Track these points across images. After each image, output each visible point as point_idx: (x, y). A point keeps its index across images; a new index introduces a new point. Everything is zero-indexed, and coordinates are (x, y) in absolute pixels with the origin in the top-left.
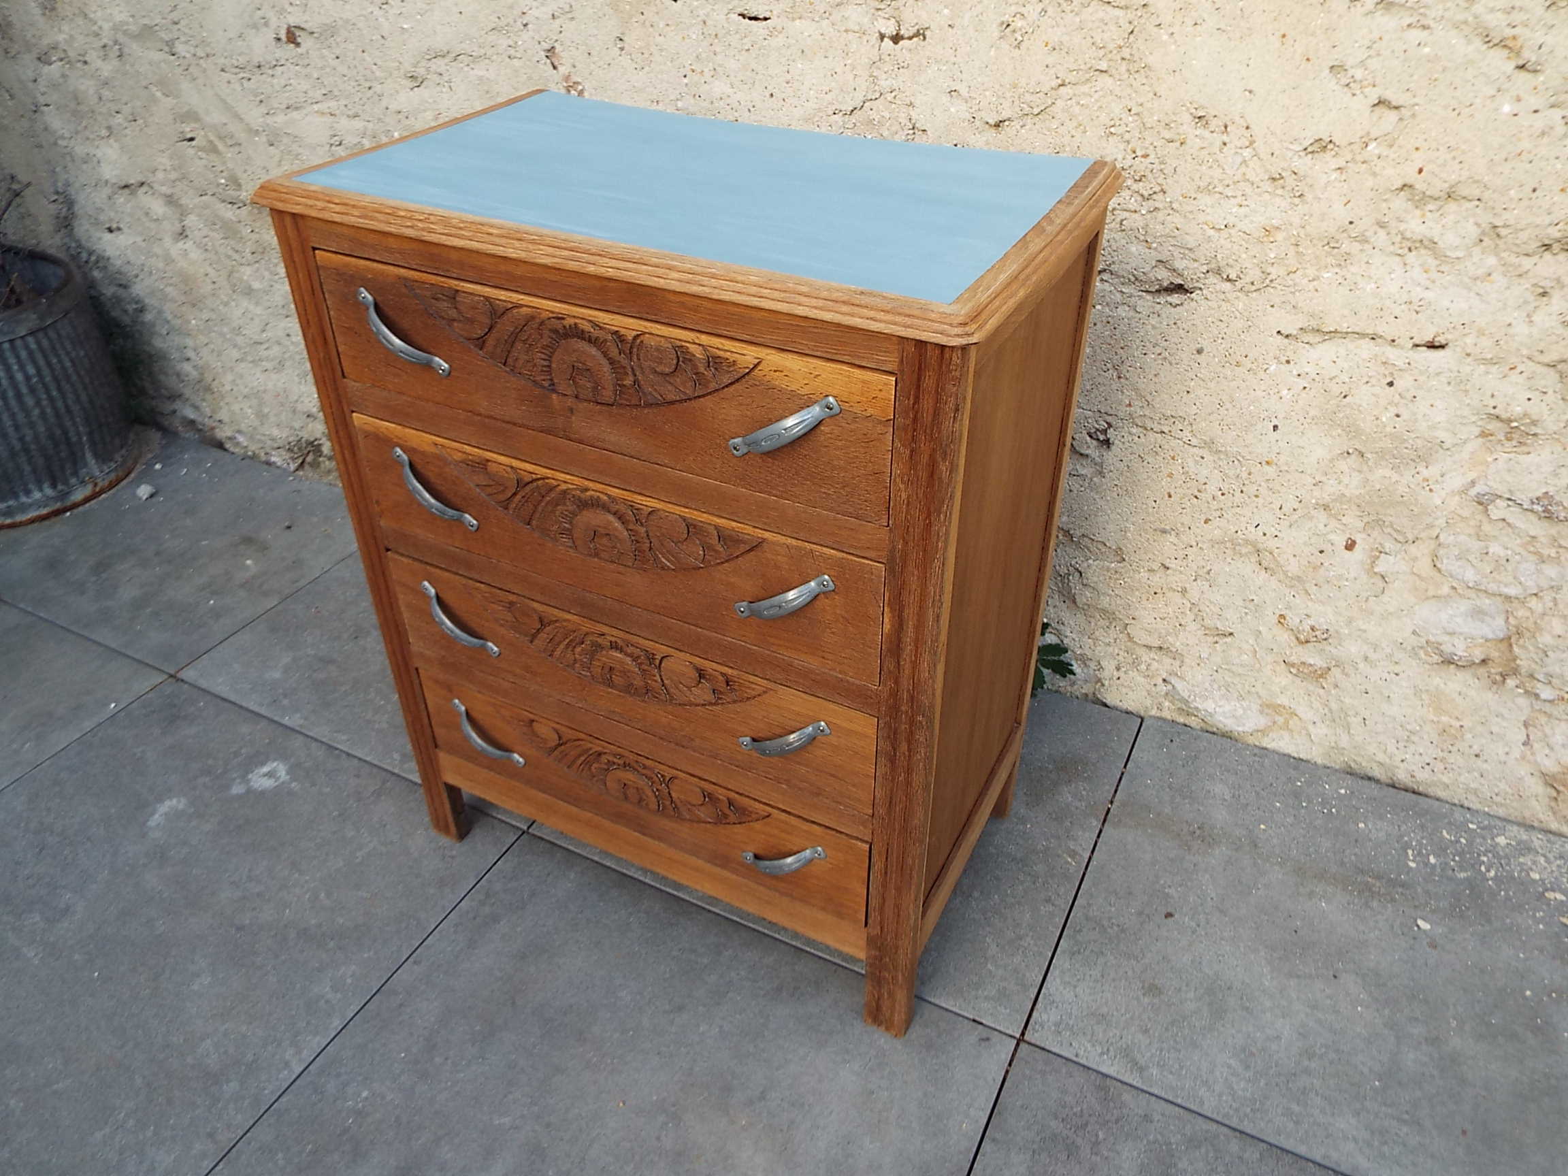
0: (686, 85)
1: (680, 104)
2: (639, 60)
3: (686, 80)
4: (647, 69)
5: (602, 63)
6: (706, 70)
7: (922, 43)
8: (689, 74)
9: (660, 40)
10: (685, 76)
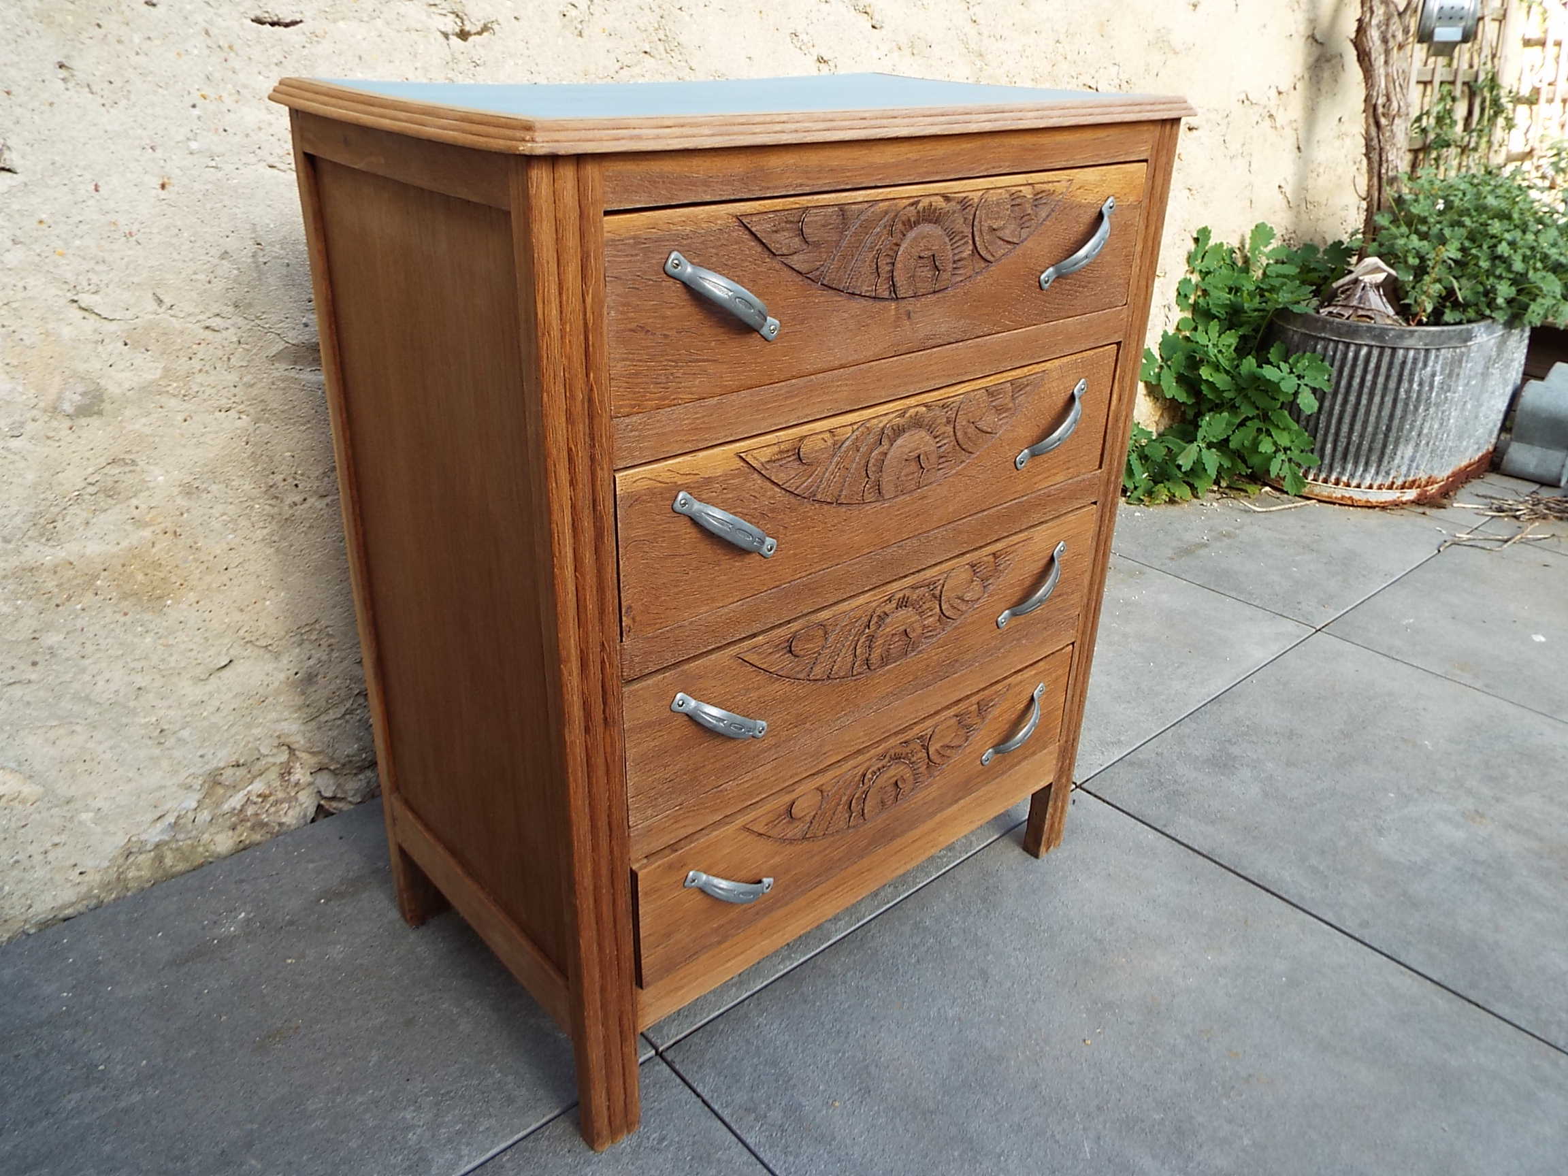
0: (199, 118)
1: (194, 145)
2: (106, 93)
3: (196, 112)
4: (123, 103)
5: (36, 104)
6: (225, 95)
7: (493, 37)
8: (200, 102)
9: (142, 59)
10: (194, 106)
